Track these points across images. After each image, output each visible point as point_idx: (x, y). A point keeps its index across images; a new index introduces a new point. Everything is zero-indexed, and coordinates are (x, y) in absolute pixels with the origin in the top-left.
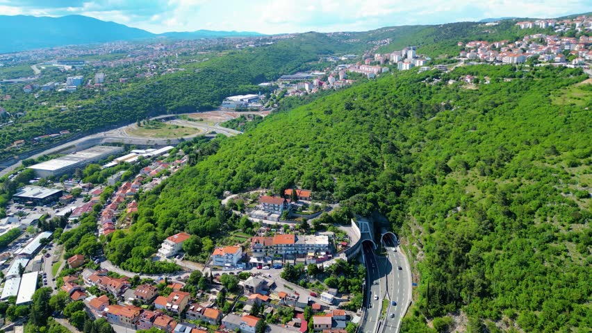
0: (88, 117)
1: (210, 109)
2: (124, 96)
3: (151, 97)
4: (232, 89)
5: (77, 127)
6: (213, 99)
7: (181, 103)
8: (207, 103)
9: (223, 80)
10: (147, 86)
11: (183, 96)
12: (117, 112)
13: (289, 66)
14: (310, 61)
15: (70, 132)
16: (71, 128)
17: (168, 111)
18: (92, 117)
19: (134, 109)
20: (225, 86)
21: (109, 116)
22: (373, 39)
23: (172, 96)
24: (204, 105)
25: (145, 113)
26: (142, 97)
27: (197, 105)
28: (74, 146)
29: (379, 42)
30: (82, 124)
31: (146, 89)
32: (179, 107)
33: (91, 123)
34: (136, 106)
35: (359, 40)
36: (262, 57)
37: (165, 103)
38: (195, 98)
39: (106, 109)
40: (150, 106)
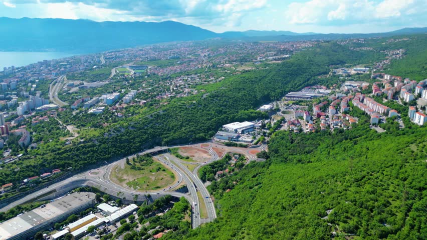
0: (84, 154)
1: (203, 140)
2: (127, 127)
3: (152, 127)
4: (232, 116)
5: (69, 165)
6: (209, 129)
7: (176, 135)
8: (201, 134)
9: (225, 106)
10: (152, 116)
11: (182, 126)
12: (114, 146)
13: (298, 81)
14: (319, 74)
15: (61, 170)
16: (63, 167)
17: (163, 143)
18: (89, 152)
19: (131, 142)
20: (225, 113)
21: (105, 151)
22: (386, 48)
23: (171, 127)
24: (197, 136)
25: (140, 145)
26: (143, 128)
27: (191, 136)
28: (54, 191)
29: (391, 52)
30: (76, 161)
31: (151, 118)
32: (173, 139)
33: (85, 159)
34: (134, 138)
35: (372, 49)
36: (274, 73)
37: (162, 134)
38: (192, 129)
39: (104, 143)
40: (147, 138)
